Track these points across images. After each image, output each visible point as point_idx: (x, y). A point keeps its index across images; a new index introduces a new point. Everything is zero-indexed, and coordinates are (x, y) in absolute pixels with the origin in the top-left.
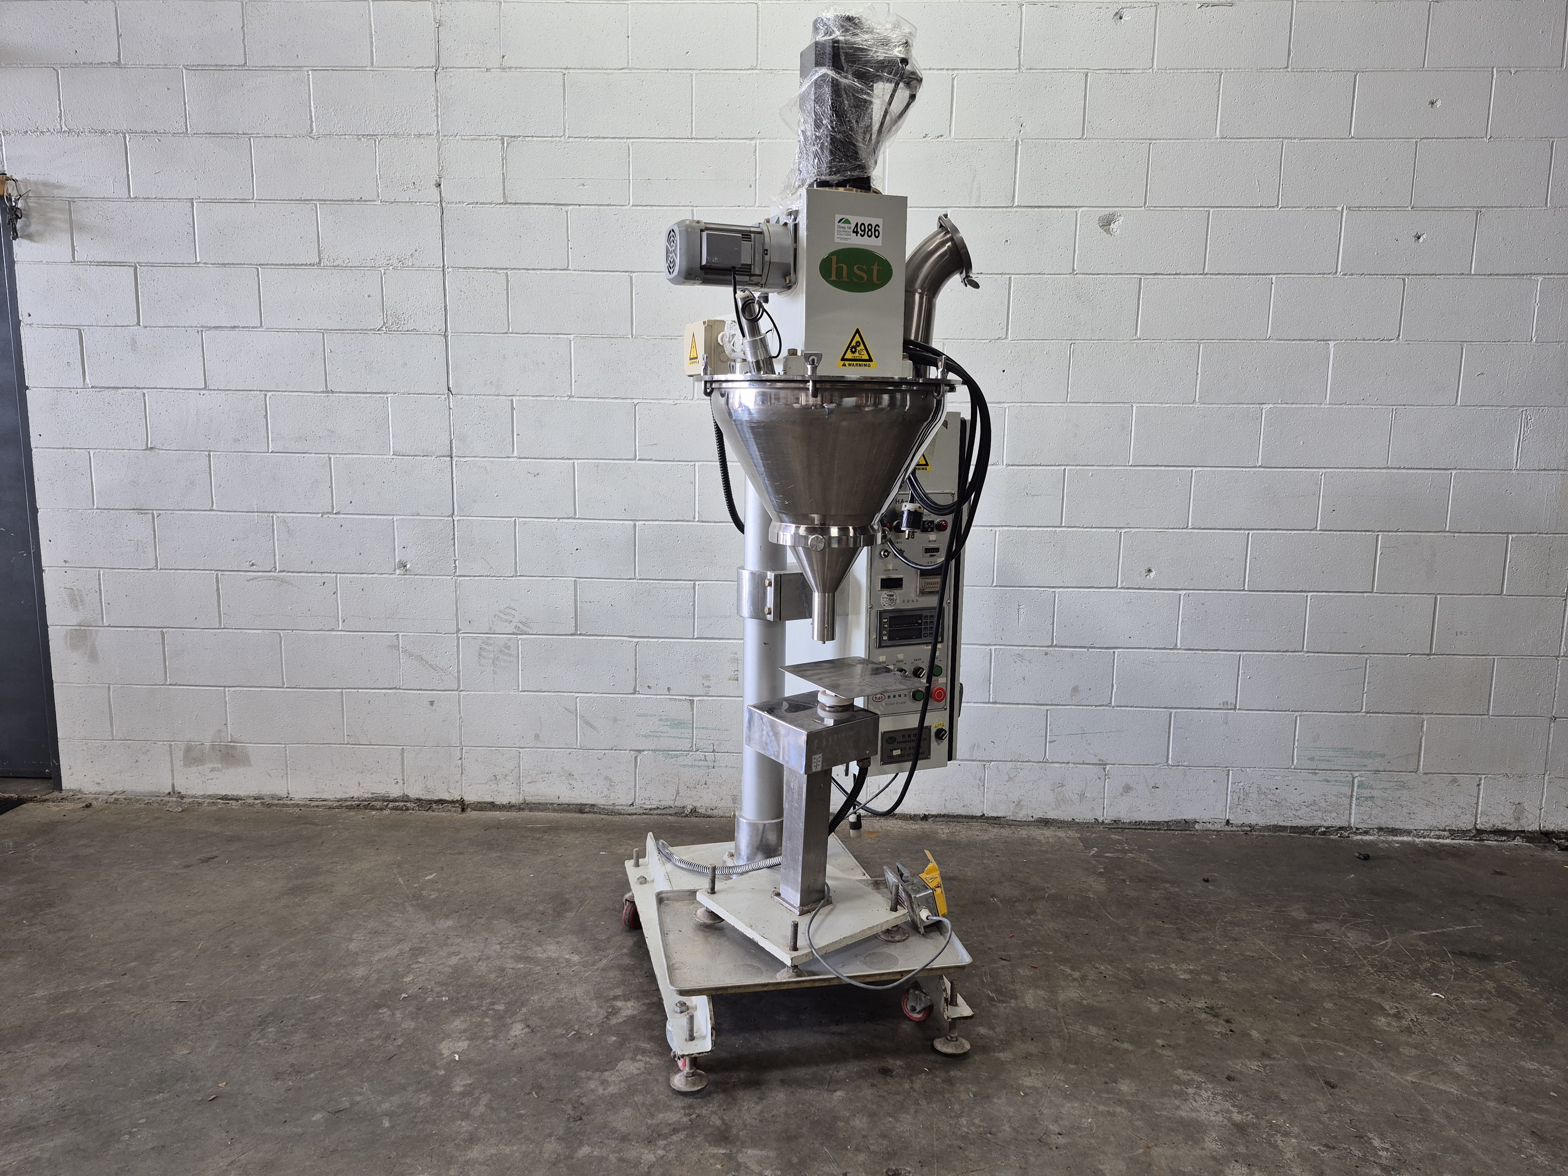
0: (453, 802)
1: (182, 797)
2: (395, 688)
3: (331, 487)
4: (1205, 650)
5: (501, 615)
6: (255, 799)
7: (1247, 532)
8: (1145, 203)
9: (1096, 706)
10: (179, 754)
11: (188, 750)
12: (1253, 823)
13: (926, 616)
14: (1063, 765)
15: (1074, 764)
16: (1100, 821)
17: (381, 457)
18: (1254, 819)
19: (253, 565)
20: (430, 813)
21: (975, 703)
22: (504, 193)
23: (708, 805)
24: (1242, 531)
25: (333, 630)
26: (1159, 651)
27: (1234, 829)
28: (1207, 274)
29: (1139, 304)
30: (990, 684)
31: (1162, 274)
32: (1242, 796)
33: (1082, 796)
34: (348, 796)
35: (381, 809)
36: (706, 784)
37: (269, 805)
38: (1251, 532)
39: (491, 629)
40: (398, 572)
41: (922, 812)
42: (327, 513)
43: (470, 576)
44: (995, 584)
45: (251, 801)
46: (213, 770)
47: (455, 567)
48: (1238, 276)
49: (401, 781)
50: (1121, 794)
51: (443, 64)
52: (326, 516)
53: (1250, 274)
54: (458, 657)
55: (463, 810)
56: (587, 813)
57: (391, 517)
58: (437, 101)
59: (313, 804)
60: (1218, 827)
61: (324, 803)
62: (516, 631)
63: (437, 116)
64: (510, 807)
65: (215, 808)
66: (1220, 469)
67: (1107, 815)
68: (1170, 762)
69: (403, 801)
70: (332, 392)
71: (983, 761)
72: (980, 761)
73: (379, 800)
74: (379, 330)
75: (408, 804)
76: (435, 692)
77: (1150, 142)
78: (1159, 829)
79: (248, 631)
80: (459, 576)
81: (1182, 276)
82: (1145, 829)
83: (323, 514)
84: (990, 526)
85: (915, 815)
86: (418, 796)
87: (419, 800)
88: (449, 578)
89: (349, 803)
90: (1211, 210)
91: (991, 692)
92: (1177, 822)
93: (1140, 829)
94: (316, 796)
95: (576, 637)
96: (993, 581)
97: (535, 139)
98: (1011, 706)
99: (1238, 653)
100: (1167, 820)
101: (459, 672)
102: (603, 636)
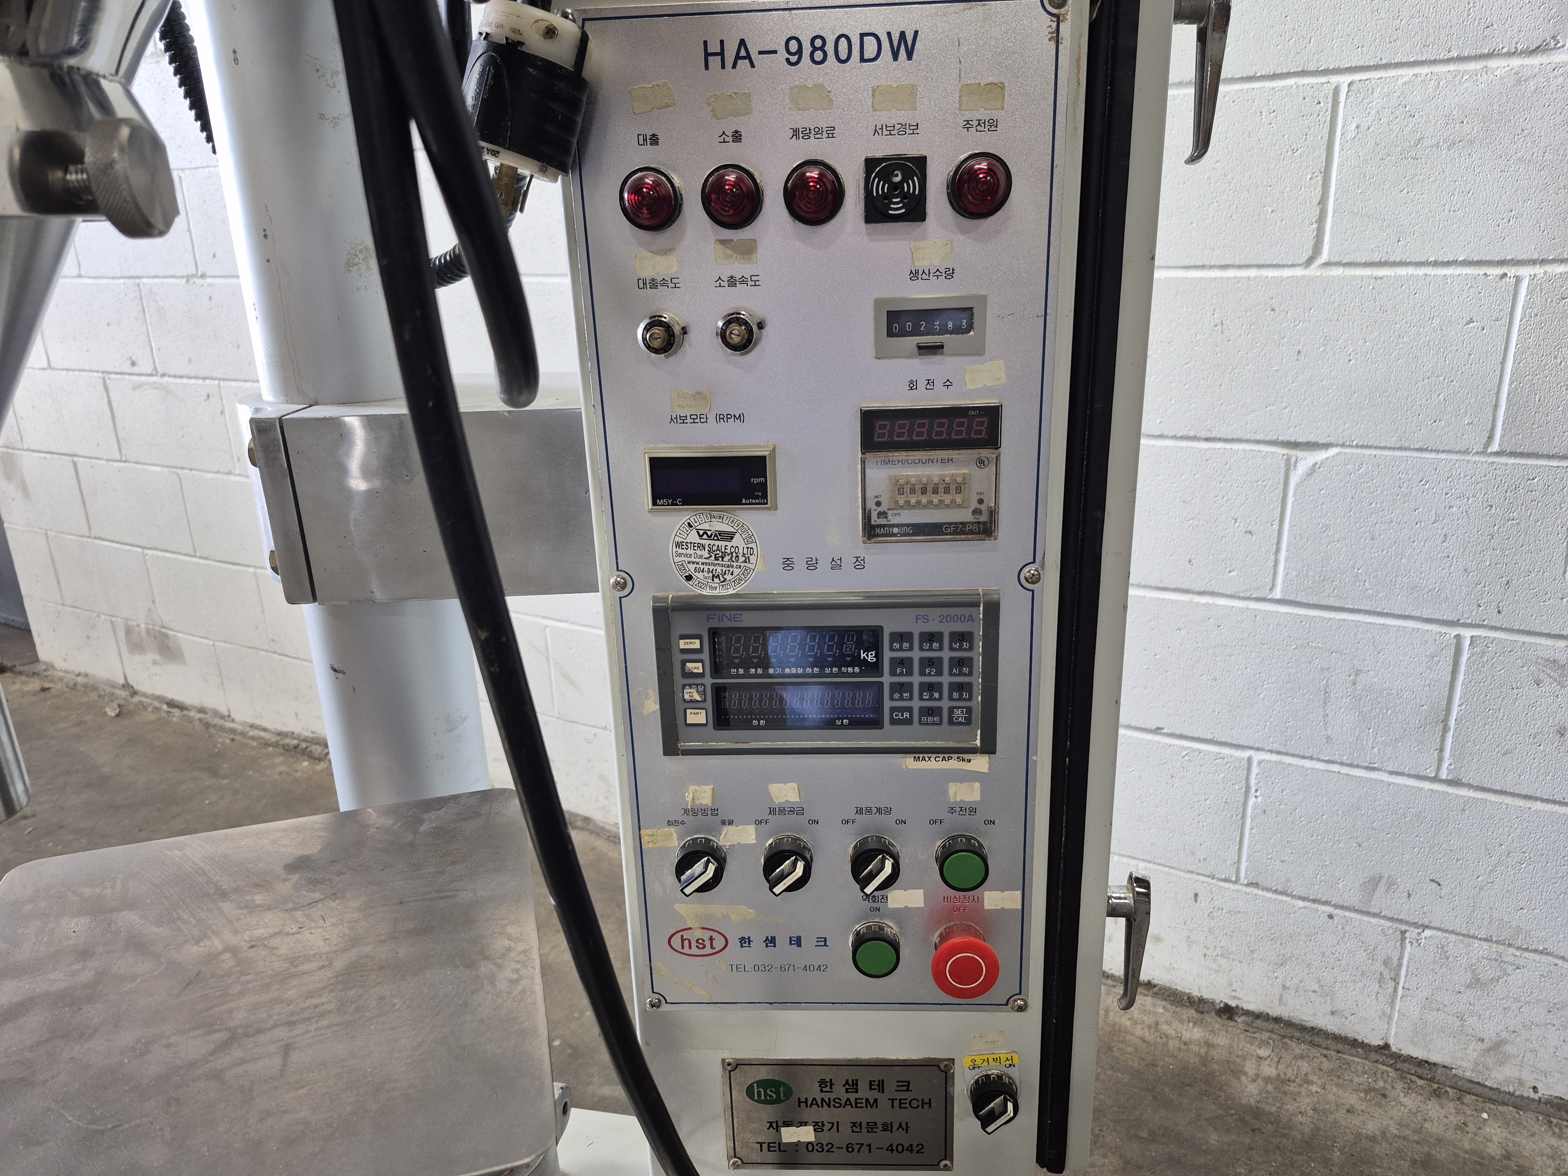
1: (135, 693)
6: (198, 712)
10: (121, 634)
11: (128, 631)
13: (901, 637)
19: (134, 364)
21: (1391, 773)
30: (1445, 729)
37: (207, 725)
41: (1221, 996)
42: (193, 276)
44: (1495, 447)
45: (193, 714)
46: (155, 663)
52: (192, 281)
61: (262, 734)
65: (158, 716)
71: (1401, 921)
72: (1391, 919)
84: (1502, 263)
85: (1201, 1001)
91: (1447, 753)
94: (257, 722)
96: (1490, 438)
98: (1508, 800)
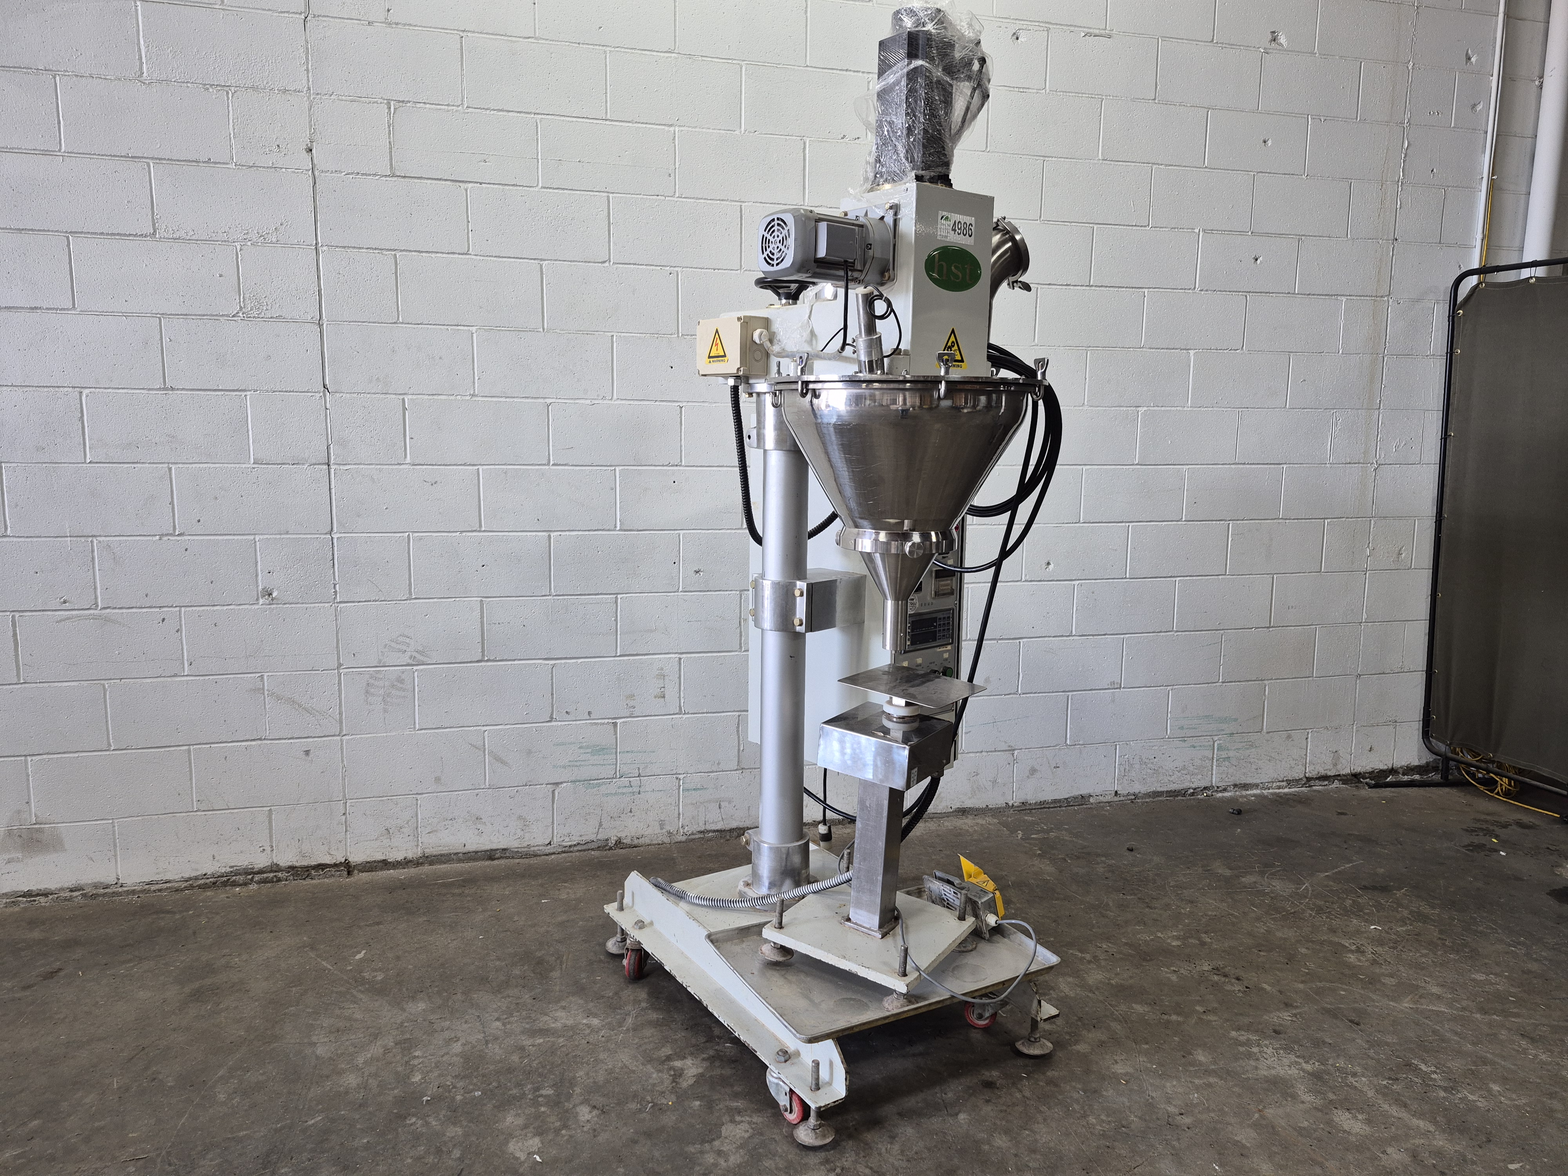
0: (335, 865)
2: (260, 739)
3: (172, 503)
4: (1096, 635)
5: (393, 644)
6: (71, 891)
7: (1127, 524)
8: (1040, 217)
9: (1005, 695)
12: (1137, 791)
13: (940, 619)
14: (978, 754)
15: (987, 752)
16: (1010, 805)
17: (238, 466)
18: (1138, 788)
19: (65, 602)
20: (309, 881)
22: (391, 165)
23: (633, 834)
24: (1124, 524)
25: (175, 675)
26: (1057, 639)
27: (1122, 798)
28: (1092, 286)
29: (1036, 312)
31: (1055, 285)
32: (1127, 768)
33: (994, 782)
34: (199, 873)
35: (245, 884)
36: (631, 812)
37: (94, 896)
38: (1131, 524)
39: (380, 661)
40: (261, 601)
42: (167, 535)
43: (354, 602)
45: (68, 894)
46: (9, 861)
47: (335, 592)
48: (1117, 289)
49: (268, 849)
50: (1028, 777)
51: (314, 10)
52: (165, 538)
53: (1127, 287)
54: (340, 696)
55: (349, 873)
56: (498, 859)
57: (252, 537)
58: (307, 53)
59: (153, 888)
60: (1108, 798)
61: (168, 885)
62: (411, 662)
63: (307, 70)
64: (406, 863)
65: (17, 909)
66: (1105, 467)
67: (1015, 799)
68: (1068, 742)
69: (271, 871)
70: (172, 389)
73: (240, 874)
74: (233, 316)
75: (280, 875)
76: (311, 740)
77: (1044, 159)
78: (1060, 807)
79: (60, 684)
80: (340, 602)
81: (1072, 287)
82: (1049, 808)
83: (162, 536)
86: (291, 864)
87: (292, 868)
88: (326, 605)
89: (202, 882)
90: (1095, 227)
92: (1075, 798)
93: (1044, 808)
94: (156, 878)
95: (483, 664)
97: (428, 106)
99: (1122, 636)
100: (1067, 797)
101: (341, 714)
102: (514, 660)
